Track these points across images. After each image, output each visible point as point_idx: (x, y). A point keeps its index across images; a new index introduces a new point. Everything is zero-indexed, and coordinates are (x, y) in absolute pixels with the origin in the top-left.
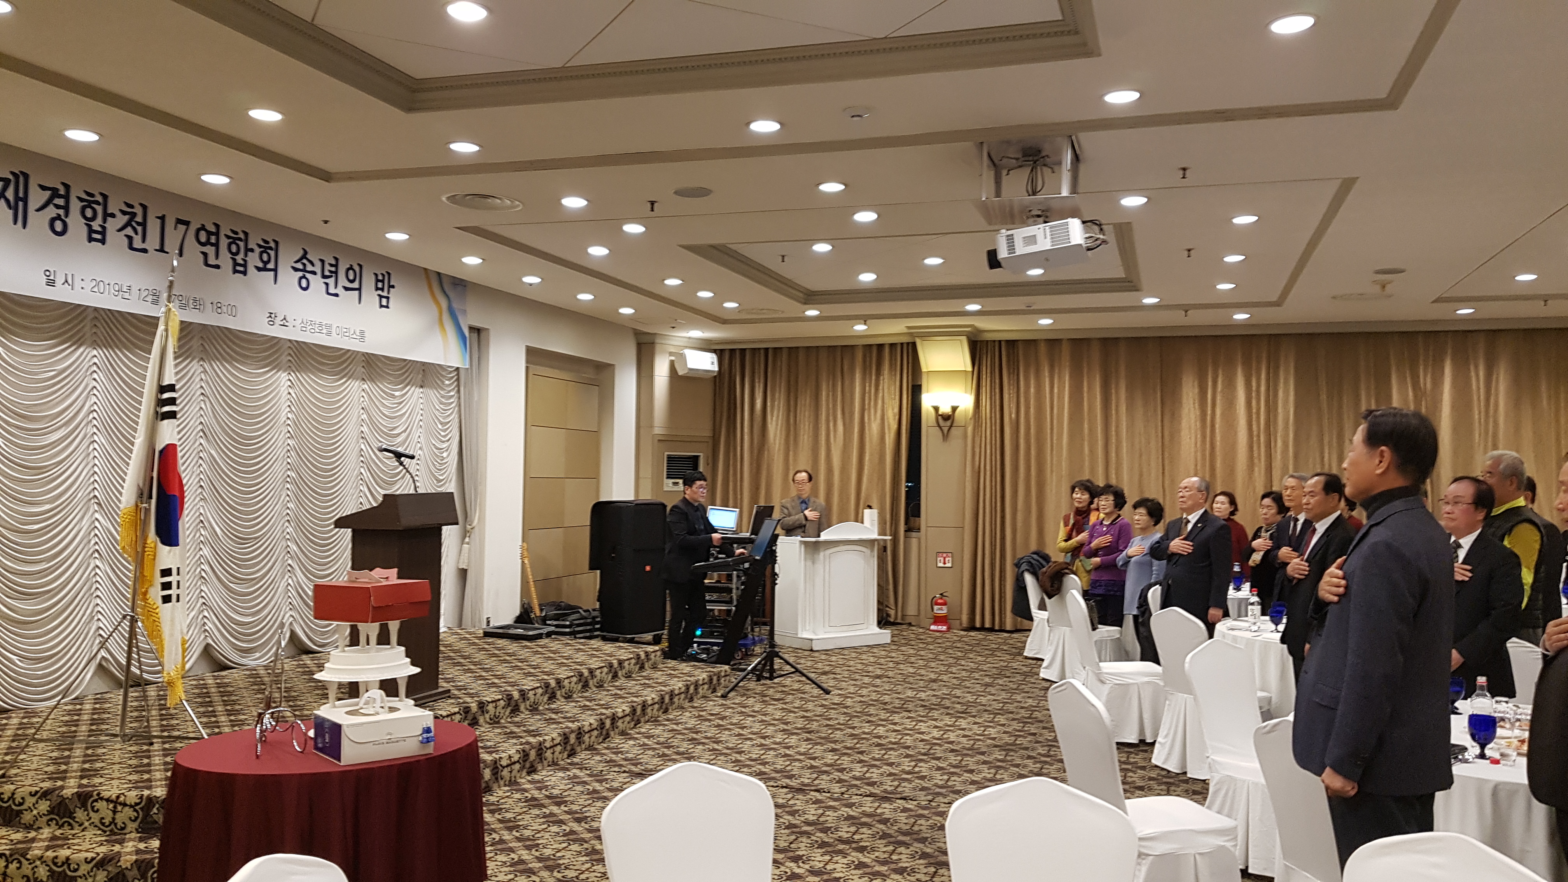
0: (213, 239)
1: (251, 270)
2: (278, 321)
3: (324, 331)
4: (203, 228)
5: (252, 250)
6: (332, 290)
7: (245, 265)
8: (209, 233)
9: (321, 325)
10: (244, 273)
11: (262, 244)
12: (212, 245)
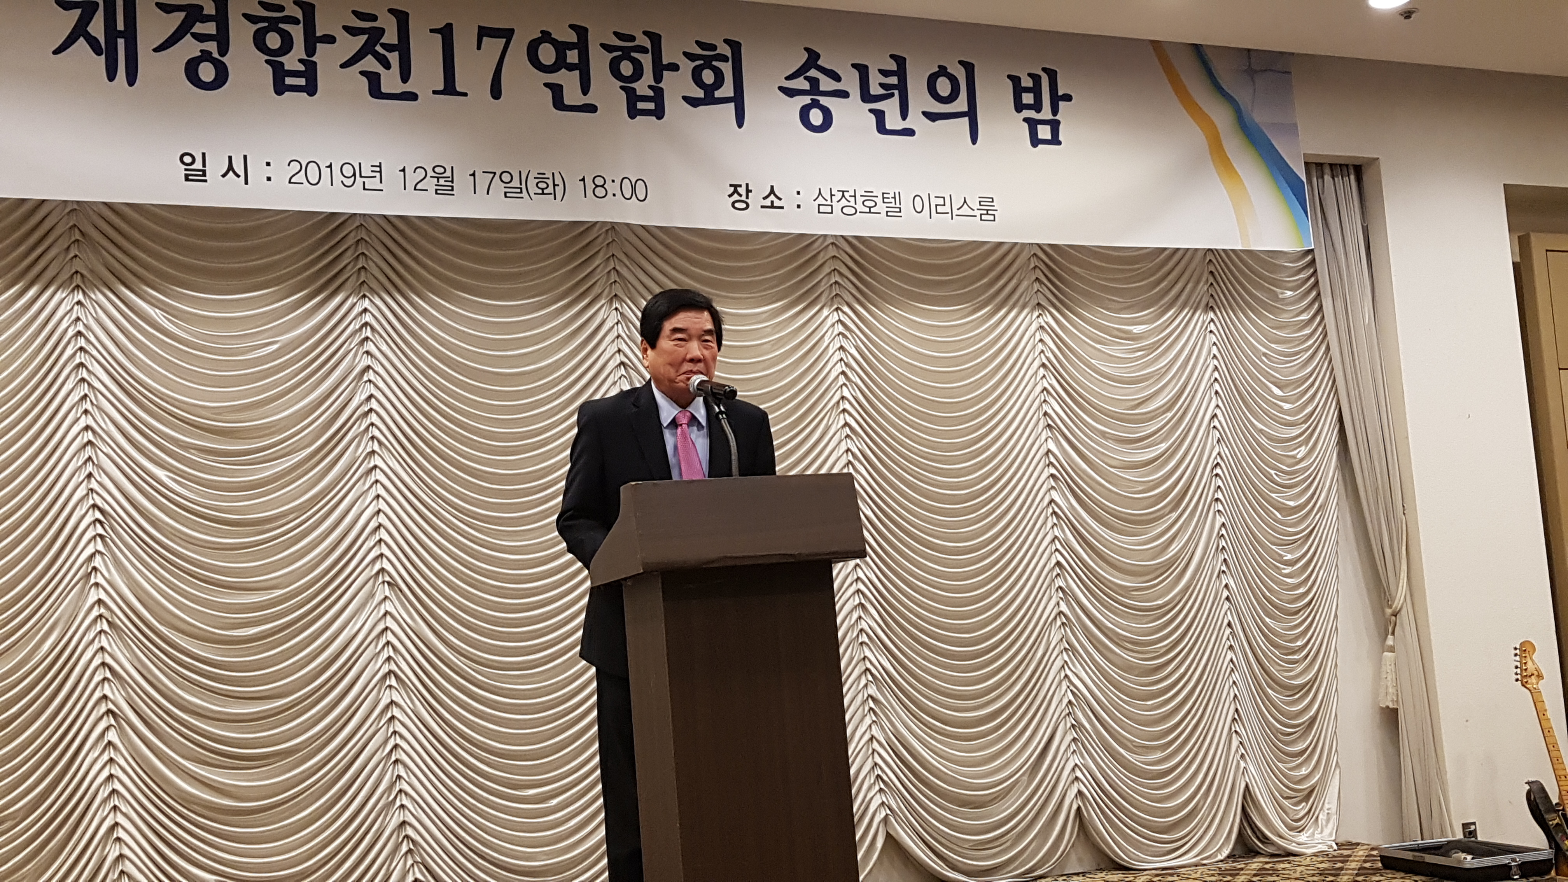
0: (573, 57)
1: (673, 104)
2: (755, 200)
3: (881, 208)
4: (546, 36)
5: (674, 67)
6: (893, 121)
7: (658, 96)
8: (561, 48)
9: (869, 196)
10: (659, 113)
11: (699, 51)
12: (571, 67)
